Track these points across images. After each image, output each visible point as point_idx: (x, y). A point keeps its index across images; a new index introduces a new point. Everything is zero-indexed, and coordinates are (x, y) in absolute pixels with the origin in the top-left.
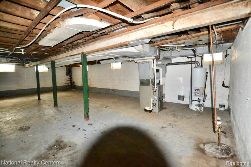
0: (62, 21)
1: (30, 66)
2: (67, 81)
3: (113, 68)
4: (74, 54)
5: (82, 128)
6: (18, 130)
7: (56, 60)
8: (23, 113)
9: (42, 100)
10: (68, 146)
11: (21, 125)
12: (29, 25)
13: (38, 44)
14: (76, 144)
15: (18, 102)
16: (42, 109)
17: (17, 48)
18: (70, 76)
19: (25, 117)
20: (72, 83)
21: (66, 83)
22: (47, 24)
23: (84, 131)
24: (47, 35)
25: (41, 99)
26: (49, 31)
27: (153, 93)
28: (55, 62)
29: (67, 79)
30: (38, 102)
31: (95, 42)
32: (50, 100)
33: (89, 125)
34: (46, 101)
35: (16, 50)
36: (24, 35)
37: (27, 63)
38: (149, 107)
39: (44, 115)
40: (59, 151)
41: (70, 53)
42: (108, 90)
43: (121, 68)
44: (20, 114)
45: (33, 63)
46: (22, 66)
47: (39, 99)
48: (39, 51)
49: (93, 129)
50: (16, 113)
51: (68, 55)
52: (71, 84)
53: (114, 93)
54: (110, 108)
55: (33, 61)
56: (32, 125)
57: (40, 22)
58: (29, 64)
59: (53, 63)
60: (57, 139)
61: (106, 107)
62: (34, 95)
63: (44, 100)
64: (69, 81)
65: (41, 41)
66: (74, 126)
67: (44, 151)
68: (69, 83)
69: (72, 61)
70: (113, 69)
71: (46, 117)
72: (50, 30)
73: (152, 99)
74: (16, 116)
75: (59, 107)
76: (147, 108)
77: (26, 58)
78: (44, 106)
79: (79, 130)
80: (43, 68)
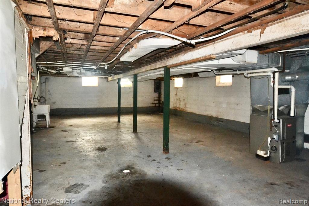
0: (138, 42)
1: (113, 79)
2: (155, 100)
3: (219, 83)
4: (157, 67)
5: (156, 160)
6: (97, 149)
7: (139, 73)
8: (102, 135)
9: (122, 123)
10: (138, 173)
11: (100, 145)
12: (112, 46)
13: (119, 59)
14: (146, 173)
15: (98, 123)
16: (120, 133)
17: (101, 63)
18: (158, 94)
19: (103, 138)
20: (161, 103)
21: (153, 103)
22: (126, 45)
23: (158, 164)
24: (126, 52)
25: (121, 121)
26: (128, 50)
27: (271, 129)
28: (138, 75)
29: (155, 97)
30: (118, 125)
31: (178, 54)
32: (130, 124)
33: (166, 158)
34: (126, 124)
35: (101, 65)
36: (108, 54)
37: (110, 76)
38: (265, 152)
39: (121, 140)
40: (128, 175)
41: (153, 66)
42: (211, 118)
43: (232, 84)
44: (99, 135)
45: (116, 75)
46: (105, 79)
47: (119, 121)
48: (121, 65)
49: (169, 164)
50: (96, 133)
51: (151, 68)
52: (159, 105)
53: (219, 123)
54: (202, 145)
55: (115, 74)
56: (108, 147)
57: (121, 44)
58: (111, 77)
59: (136, 77)
60: (129, 165)
61: (196, 142)
62: (114, 116)
63: (124, 123)
64: (156, 100)
65: (122, 57)
66: (149, 156)
67: (115, 172)
68: (157, 103)
69: (158, 74)
70: (220, 85)
71: (123, 142)
72: (129, 48)
73: (269, 139)
74: (96, 137)
75: (139, 134)
76: (261, 153)
77: (109, 71)
78: (123, 130)
79: (153, 161)
80: (126, 82)
